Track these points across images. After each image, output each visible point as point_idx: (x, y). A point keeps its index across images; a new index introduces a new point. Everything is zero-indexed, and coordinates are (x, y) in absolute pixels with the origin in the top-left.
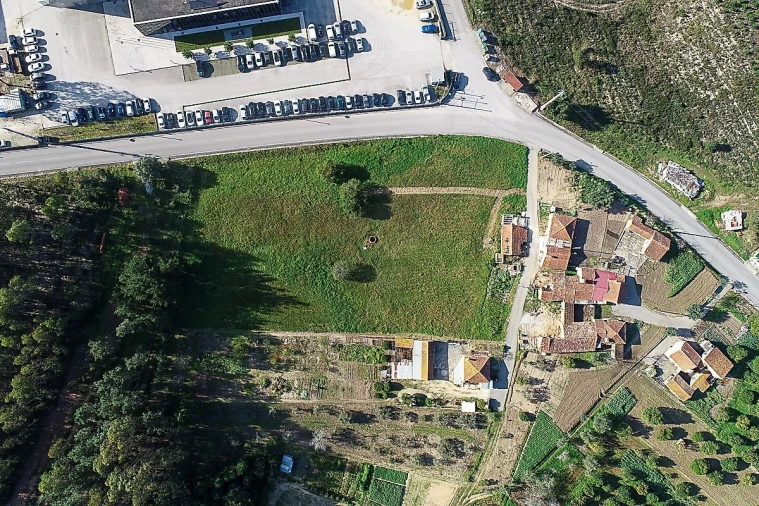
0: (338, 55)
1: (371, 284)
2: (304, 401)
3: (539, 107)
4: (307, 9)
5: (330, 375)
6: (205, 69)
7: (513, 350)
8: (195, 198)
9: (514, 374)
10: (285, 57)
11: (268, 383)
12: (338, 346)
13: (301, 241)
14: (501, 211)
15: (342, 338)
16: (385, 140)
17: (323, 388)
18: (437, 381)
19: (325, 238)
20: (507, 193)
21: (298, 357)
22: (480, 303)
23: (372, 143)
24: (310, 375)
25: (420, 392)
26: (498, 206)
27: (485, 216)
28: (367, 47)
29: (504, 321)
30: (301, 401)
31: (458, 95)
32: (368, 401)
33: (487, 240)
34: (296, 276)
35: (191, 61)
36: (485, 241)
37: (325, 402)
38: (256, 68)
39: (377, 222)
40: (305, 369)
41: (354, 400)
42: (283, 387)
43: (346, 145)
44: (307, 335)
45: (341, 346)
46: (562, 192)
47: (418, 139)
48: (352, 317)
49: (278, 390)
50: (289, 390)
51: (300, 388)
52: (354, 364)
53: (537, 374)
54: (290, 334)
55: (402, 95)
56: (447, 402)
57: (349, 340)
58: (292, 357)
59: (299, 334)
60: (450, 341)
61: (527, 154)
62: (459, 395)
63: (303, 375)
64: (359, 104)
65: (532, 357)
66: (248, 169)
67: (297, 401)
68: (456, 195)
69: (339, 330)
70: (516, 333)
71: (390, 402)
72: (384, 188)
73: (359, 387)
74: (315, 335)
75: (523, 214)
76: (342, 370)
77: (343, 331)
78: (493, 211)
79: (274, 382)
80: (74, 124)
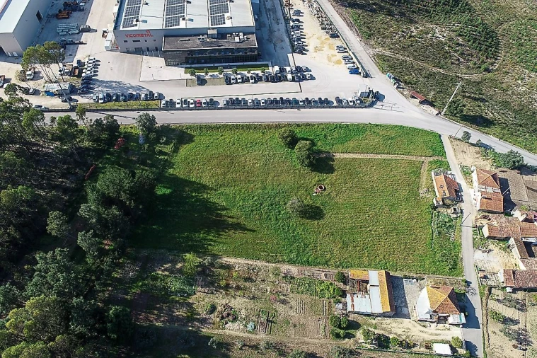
0: (293, 80)
1: (321, 222)
2: (250, 335)
3: (440, 113)
4: (273, 61)
5: (281, 308)
6: (202, 82)
7: (475, 285)
8: (176, 150)
9: (484, 312)
10: (258, 79)
11: (213, 309)
12: (289, 278)
13: (259, 185)
14: (429, 171)
15: (294, 270)
16: (328, 124)
17: (272, 322)
18: (399, 320)
19: (280, 184)
20: (431, 159)
21: (247, 284)
22: (428, 241)
23: (318, 125)
24: (259, 305)
25: (381, 332)
26: (426, 167)
27: (417, 174)
28: (312, 78)
29: (457, 256)
30: (247, 335)
31: (378, 103)
32: (323, 341)
33: (422, 191)
34: (252, 211)
35: (193, 77)
36: (421, 191)
37: (274, 339)
38: (237, 83)
39: (325, 176)
40: (253, 298)
41: (307, 339)
42: (229, 315)
43: (298, 125)
44: (259, 263)
45: (293, 278)
46: (477, 160)
47: (354, 125)
48: (304, 251)
49: (223, 318)
50: (235, 319)
51: (247, 320)
52: (307, 297)
53: (510, 313)
54: (242, 261)
55: (339, 101)
56: (415, 345)
57: (301, 272)
58: (242, 284)
59: (250, 262)
60: (406, 277)
61: (440, 137)
62: (428, 337)
63: (251, 304)
64: (308, 103)
65: (498, 293)
66: (222, 136)
67: (242, 334)
68: (389, 160)
69: (291, 262)
70: (473, 269)
71: (348, 343)
72: (328, 153)
73: (312, 323)
74: (267, 264)
75: (449, 172)
76: (293, 303)
77: (295, 262)
78: (422, 170)
79: (219, 308)
80: (100, 101)
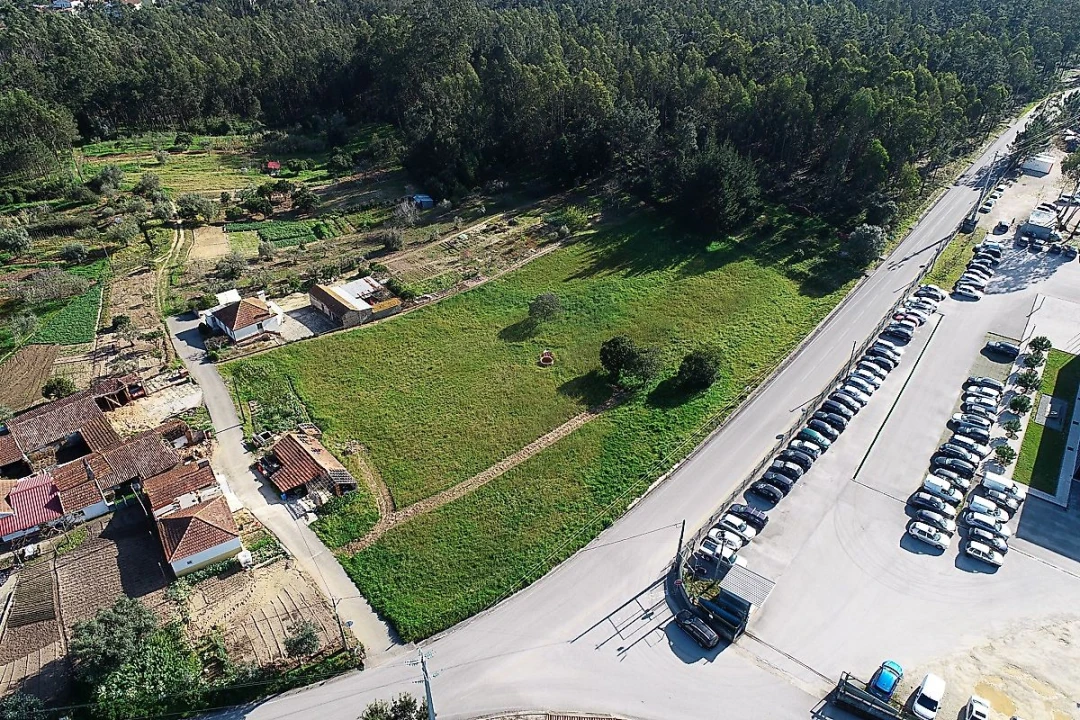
16: (686, 454)
20: (378, 529)
23: (697, 439)
61: (393, 626)
75: (313, 517)
